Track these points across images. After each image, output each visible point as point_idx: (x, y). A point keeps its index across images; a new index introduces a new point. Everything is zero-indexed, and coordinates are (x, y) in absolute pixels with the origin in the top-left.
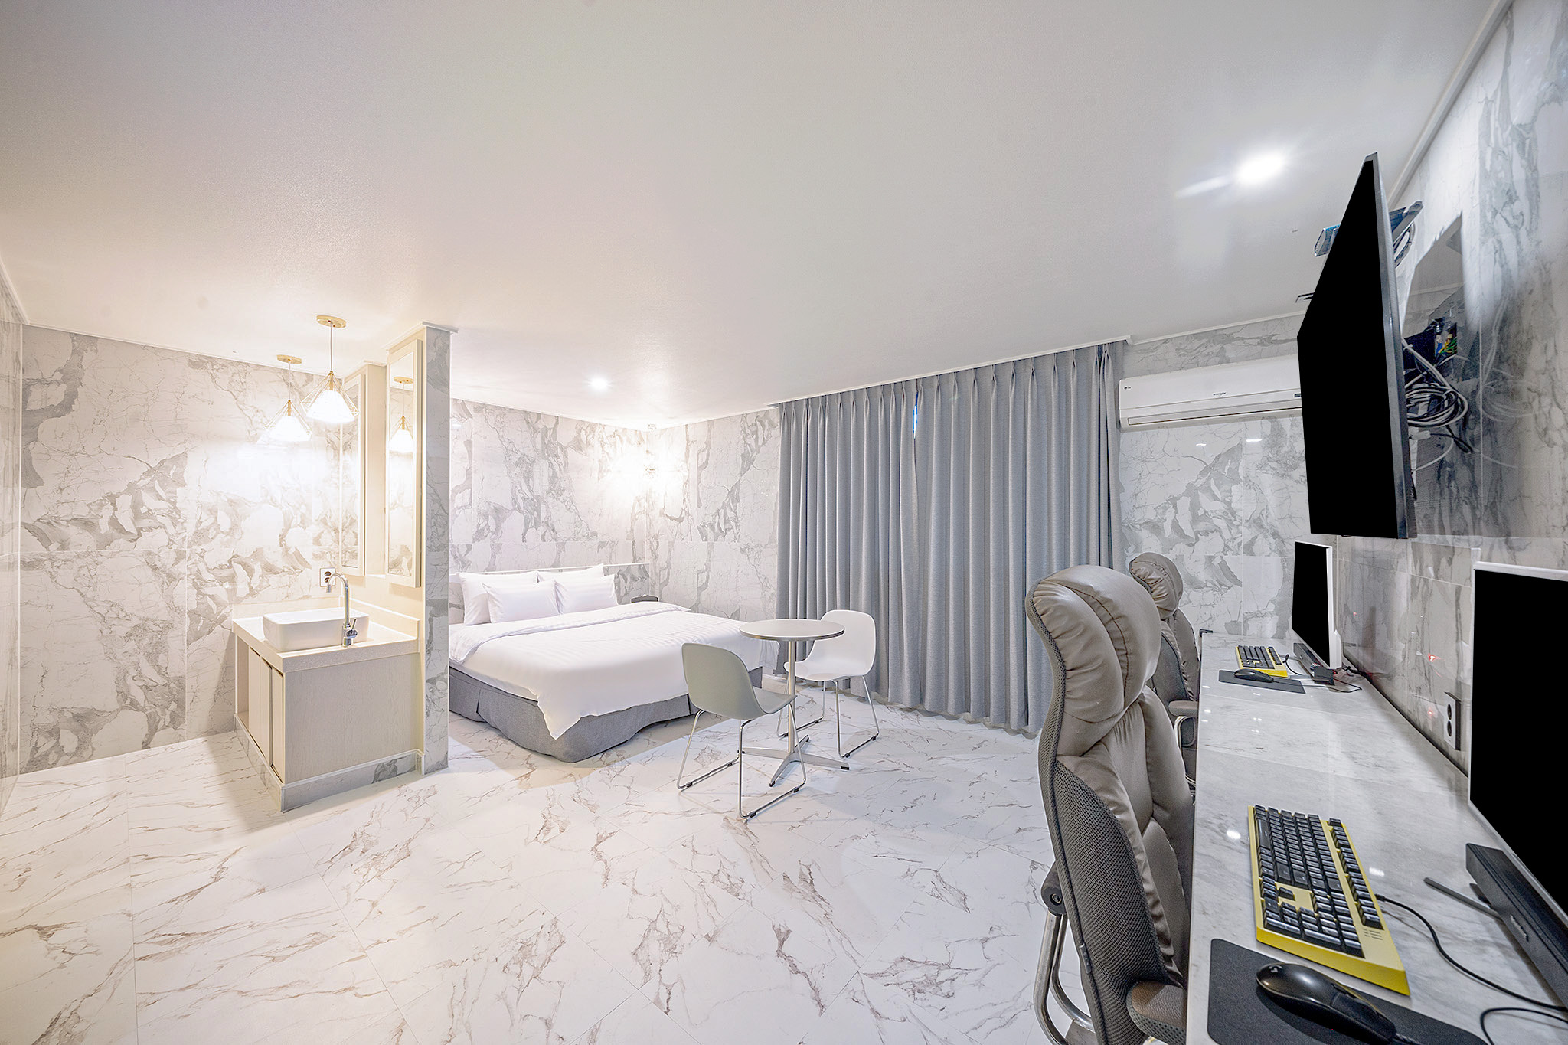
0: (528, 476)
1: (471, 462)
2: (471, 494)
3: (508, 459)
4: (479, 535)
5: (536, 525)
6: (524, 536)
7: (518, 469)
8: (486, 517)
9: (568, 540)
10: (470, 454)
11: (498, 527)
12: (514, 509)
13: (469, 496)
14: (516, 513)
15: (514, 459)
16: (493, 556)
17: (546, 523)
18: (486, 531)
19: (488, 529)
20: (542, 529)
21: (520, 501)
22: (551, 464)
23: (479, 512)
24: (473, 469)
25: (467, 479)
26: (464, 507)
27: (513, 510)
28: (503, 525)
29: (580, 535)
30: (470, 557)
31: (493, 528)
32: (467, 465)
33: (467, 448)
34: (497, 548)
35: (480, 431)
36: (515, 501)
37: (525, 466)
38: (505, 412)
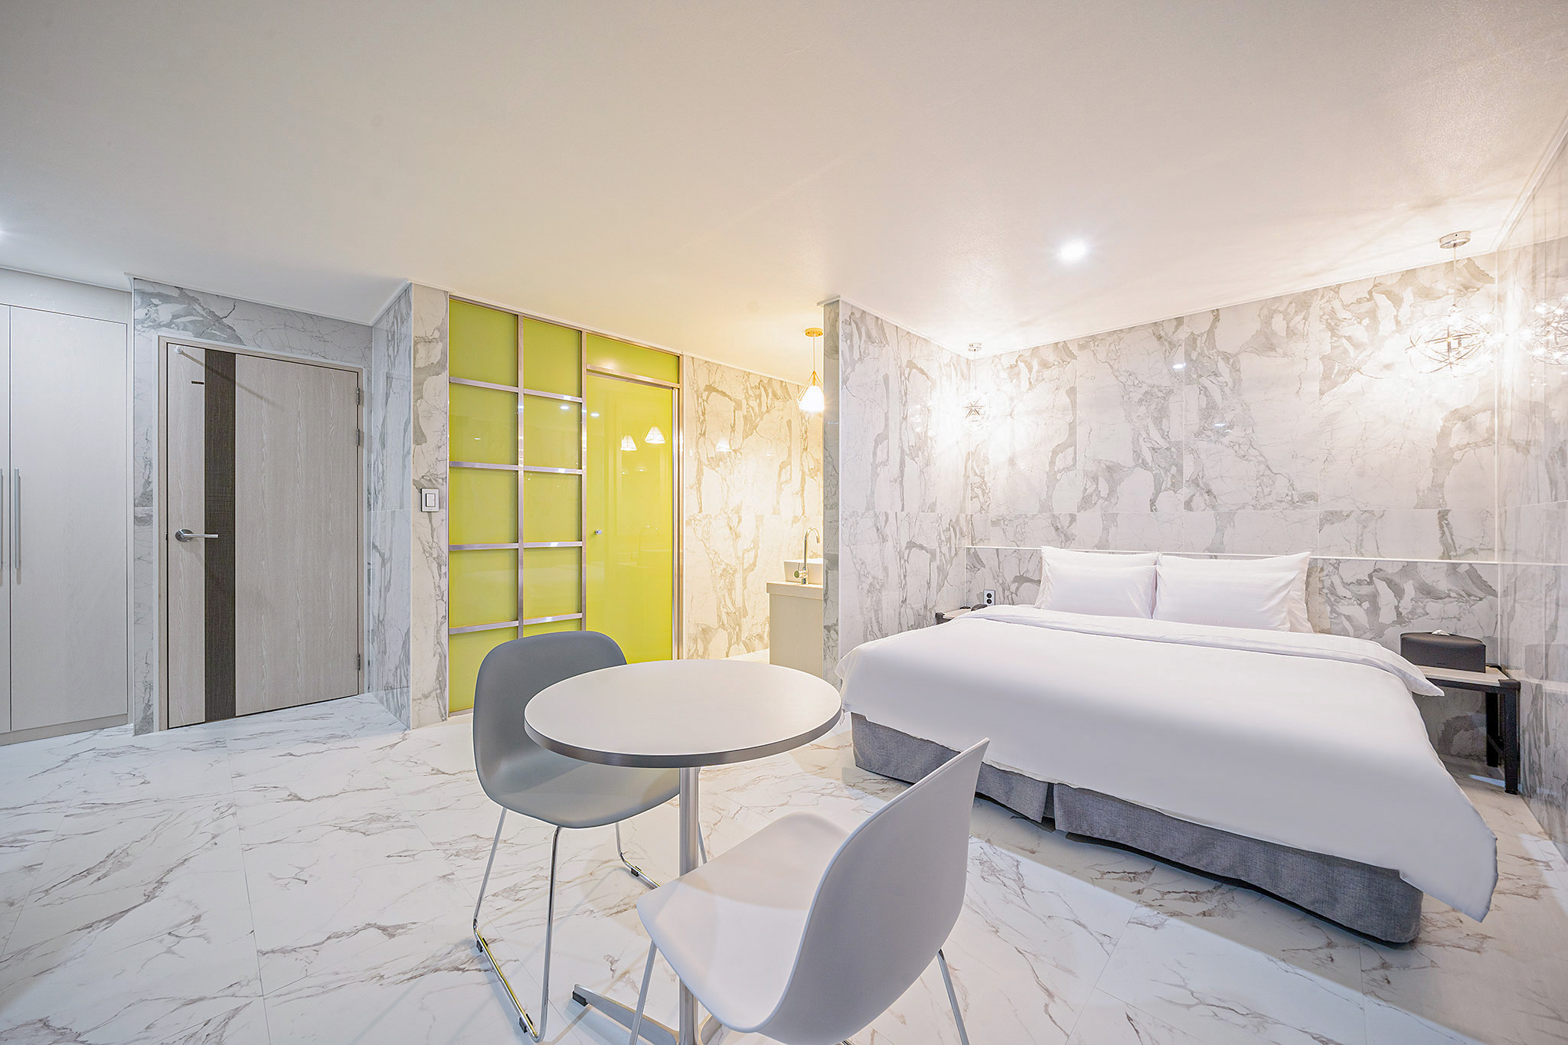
0: (1161, 415)
1: (1074, 414)
2: (1075, 453)
3: (1126, 397)
4: (1086, 502)
5: (1175, 487)
6: (1153, 503)
7: (1143, 409)
8: (1095, 479)
9: (1243, 507)
10: (1074, 404)
11: (1112, 491)
12: (1137, 466)
13: (1072, 456)
14: (1139, 470)
15: (1137, 396)
16: (1106, 529)
17: (1195, 482)
18: (1095, 498)
19: (1098, 495)
20: (1185, 492)
21: (1148, 455)
22: (1204, 390)
23: (1086, 474)
24: (1078, 421)
25: (1070, 435)
26: (1067, 469)
27: (1135, 467)
28: (1119, 489)
29: (1270, 499)
30: (1074, 530)
31: (1104, 494)
32: (1069, 418)
33: (1069, 398)
34: (1110, 519)
35: (1087, 372)
36: (1137, 454)
37: (1157, 401)
38: (1122, 335)
